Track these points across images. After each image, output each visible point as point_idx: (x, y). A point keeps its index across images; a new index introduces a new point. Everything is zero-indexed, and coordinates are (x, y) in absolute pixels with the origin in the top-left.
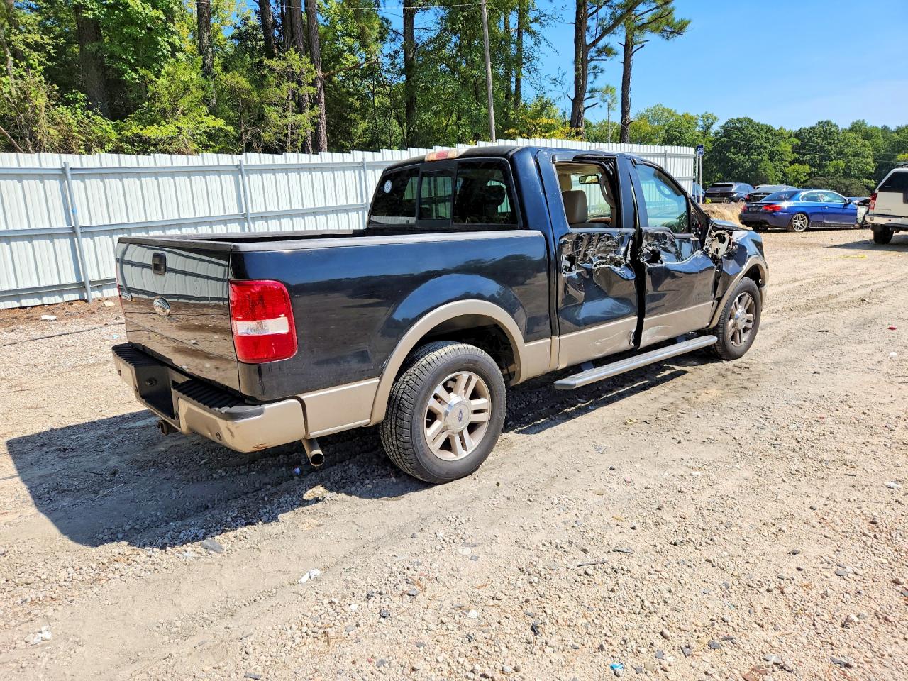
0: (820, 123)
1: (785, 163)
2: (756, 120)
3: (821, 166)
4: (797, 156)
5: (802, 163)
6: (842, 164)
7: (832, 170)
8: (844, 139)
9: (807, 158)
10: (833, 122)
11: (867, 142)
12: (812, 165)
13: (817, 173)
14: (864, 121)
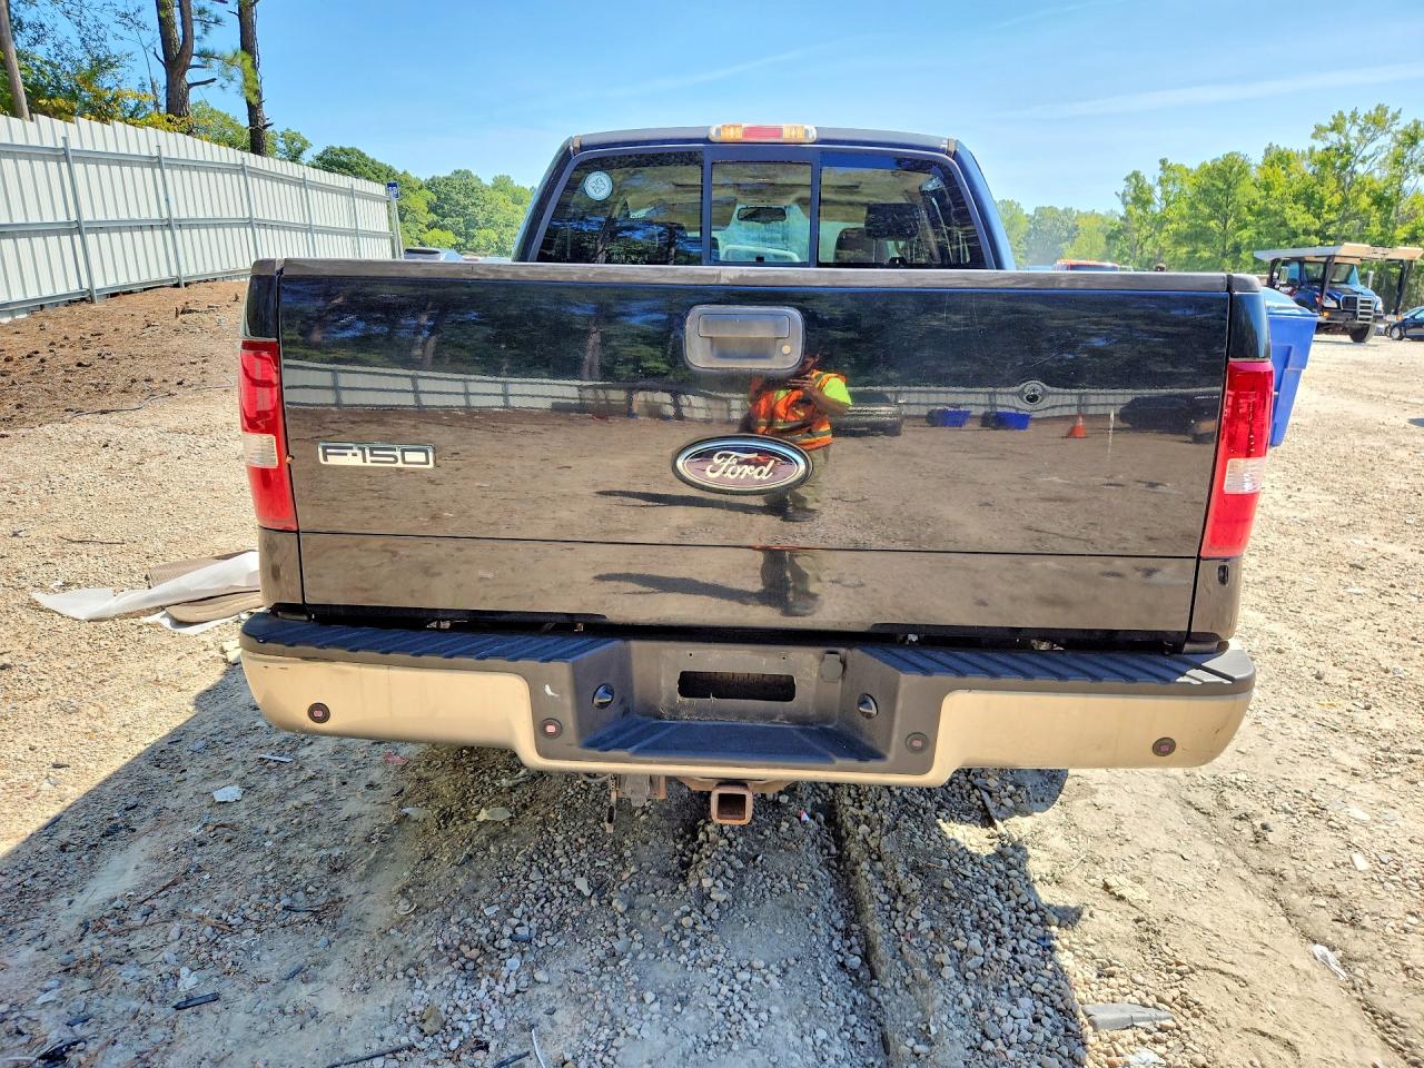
0: (457, 172)
1: (420, 226)
2: (370, 154)
3: (469, 237)
4: (435, 218)
5: (443, 228)
6: (494, 236)
7: (483, 242)
8: (491, 199)
9: (448, 221)
10: (474, 174)
11: (519, 208)
12: (458, 234)
13: (464, 245)
14: (508, 177)
